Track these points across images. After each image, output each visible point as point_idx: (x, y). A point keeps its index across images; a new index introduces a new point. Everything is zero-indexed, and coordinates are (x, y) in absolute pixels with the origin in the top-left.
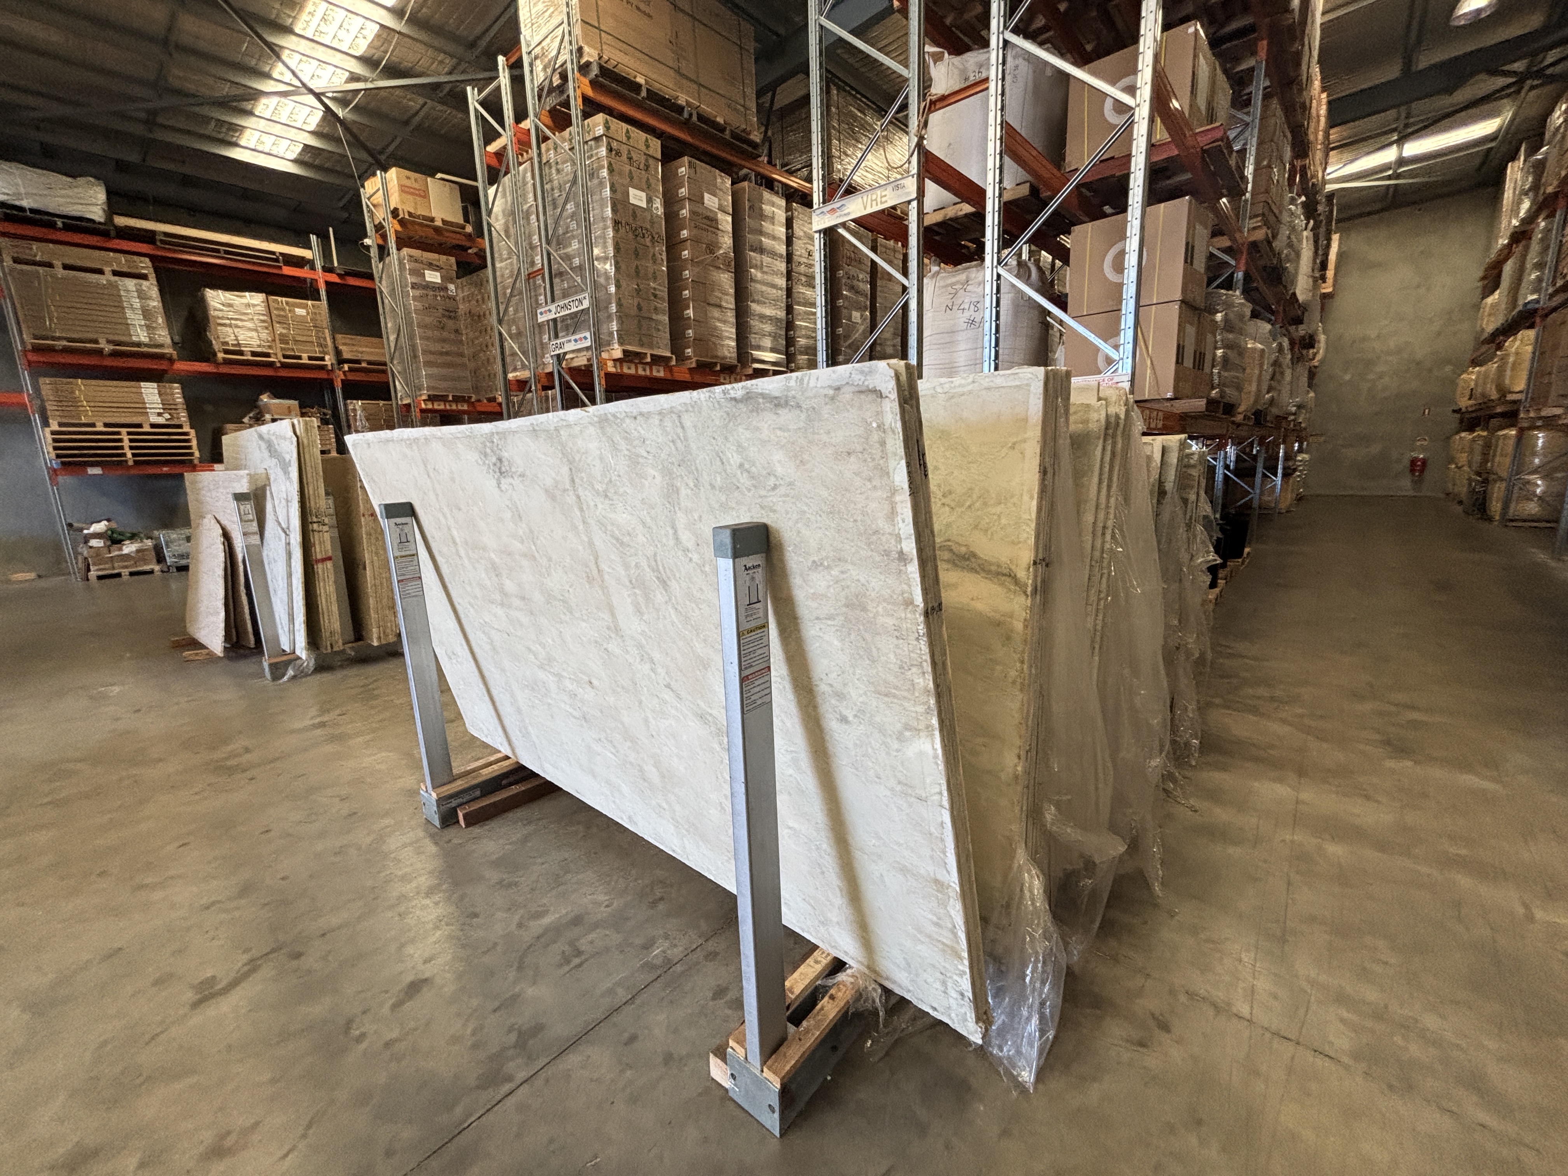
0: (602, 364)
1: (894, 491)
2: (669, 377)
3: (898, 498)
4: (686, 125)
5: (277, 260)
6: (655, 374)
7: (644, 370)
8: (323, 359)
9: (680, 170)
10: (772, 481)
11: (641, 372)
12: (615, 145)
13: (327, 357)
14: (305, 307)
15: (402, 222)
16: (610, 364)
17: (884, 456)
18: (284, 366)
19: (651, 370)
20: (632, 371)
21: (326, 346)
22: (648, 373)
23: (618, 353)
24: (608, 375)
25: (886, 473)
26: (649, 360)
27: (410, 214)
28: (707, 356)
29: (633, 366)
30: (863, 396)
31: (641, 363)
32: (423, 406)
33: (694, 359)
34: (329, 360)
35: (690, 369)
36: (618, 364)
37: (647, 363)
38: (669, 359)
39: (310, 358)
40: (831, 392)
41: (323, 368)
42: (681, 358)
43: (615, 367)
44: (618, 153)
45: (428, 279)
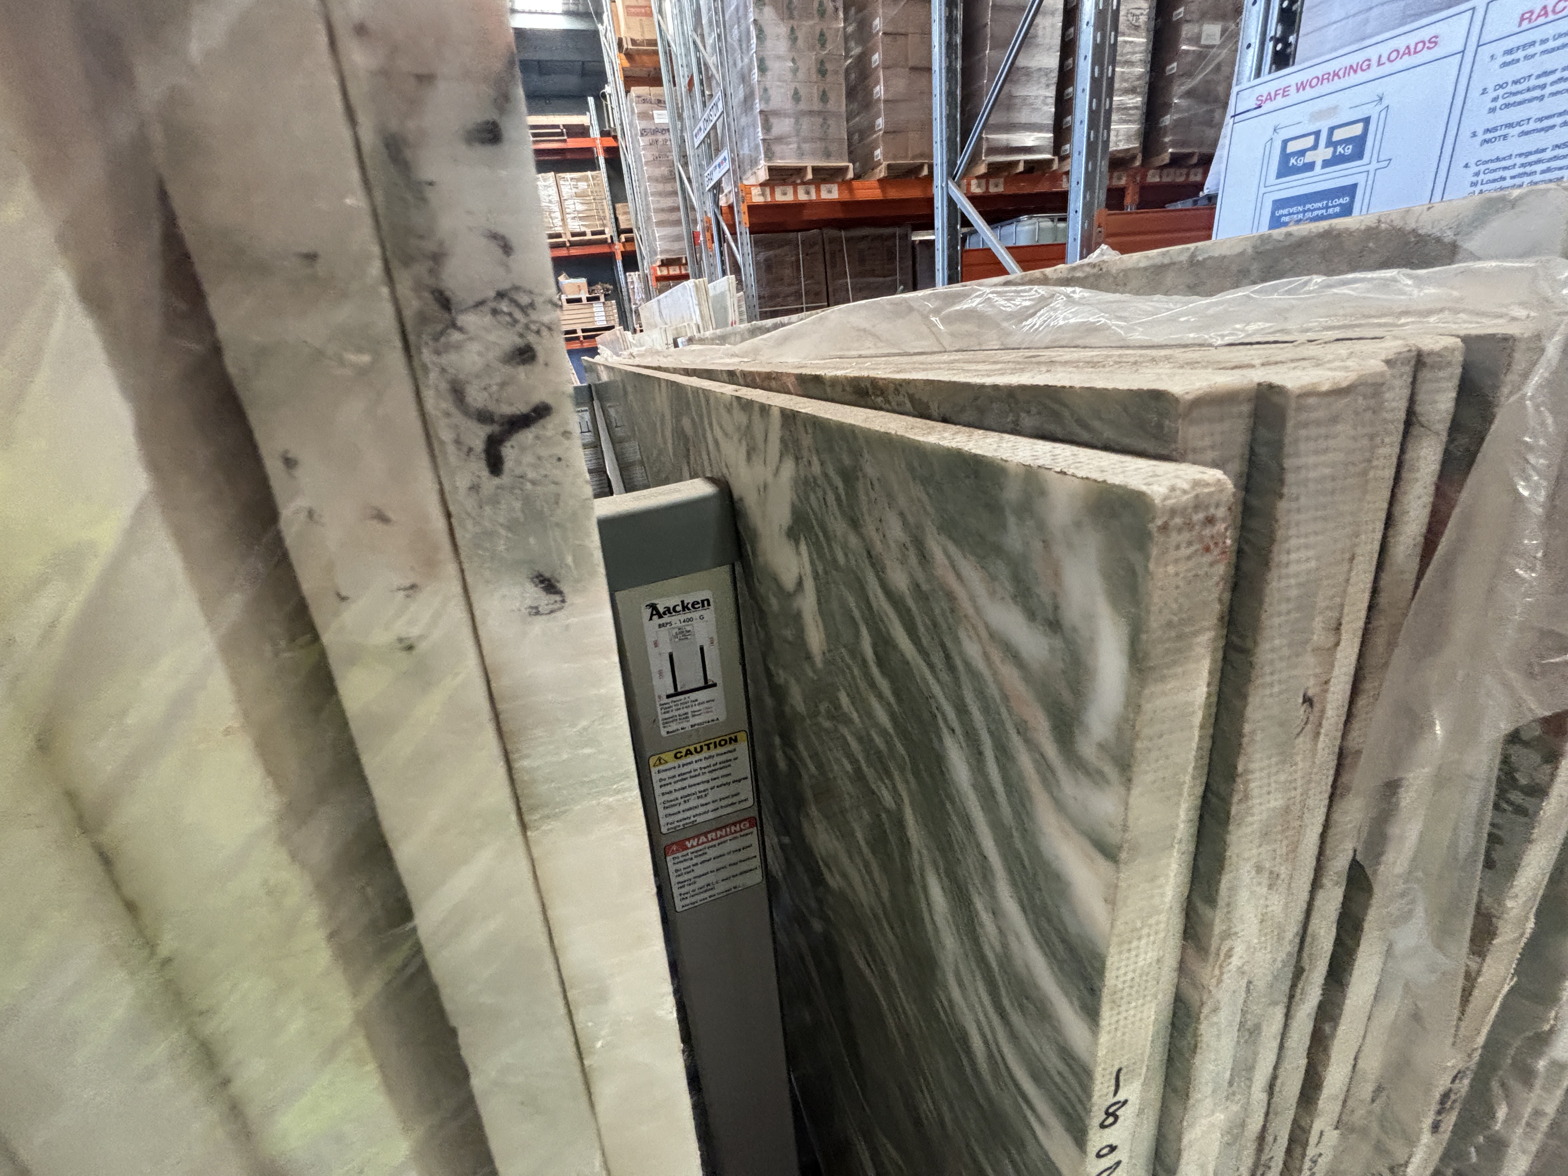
0: (743, 192)
2: (846, 197)
5: (562, 134)
6: (825, 195)
7: (808, 193)
8: (603, 233)
11: (802, 196)
13: (607, 230)
14: (586, 179)
15: (629, 55)
16: (754, 190)
18: (573, 244)
19: (818, 191)
20: (789, 198)
21: (605, 218)
22: (814, 197)
23: (763, 175)
24: (753, 209)
26: (810, 176)
27: (634, 42)
28: (906, 157)
29: (790, 190)
31: (803, 183)
32: (659, 273)
33: (884, 164)
34: (609, 232)
35: (880, 181)
36: (766, 190)
37: (809, 183)
38: (843, 170)
39: (593, 233)
41: (604, 241)
42: (866, 167)
43: (763, 194)
45: (657, 121)
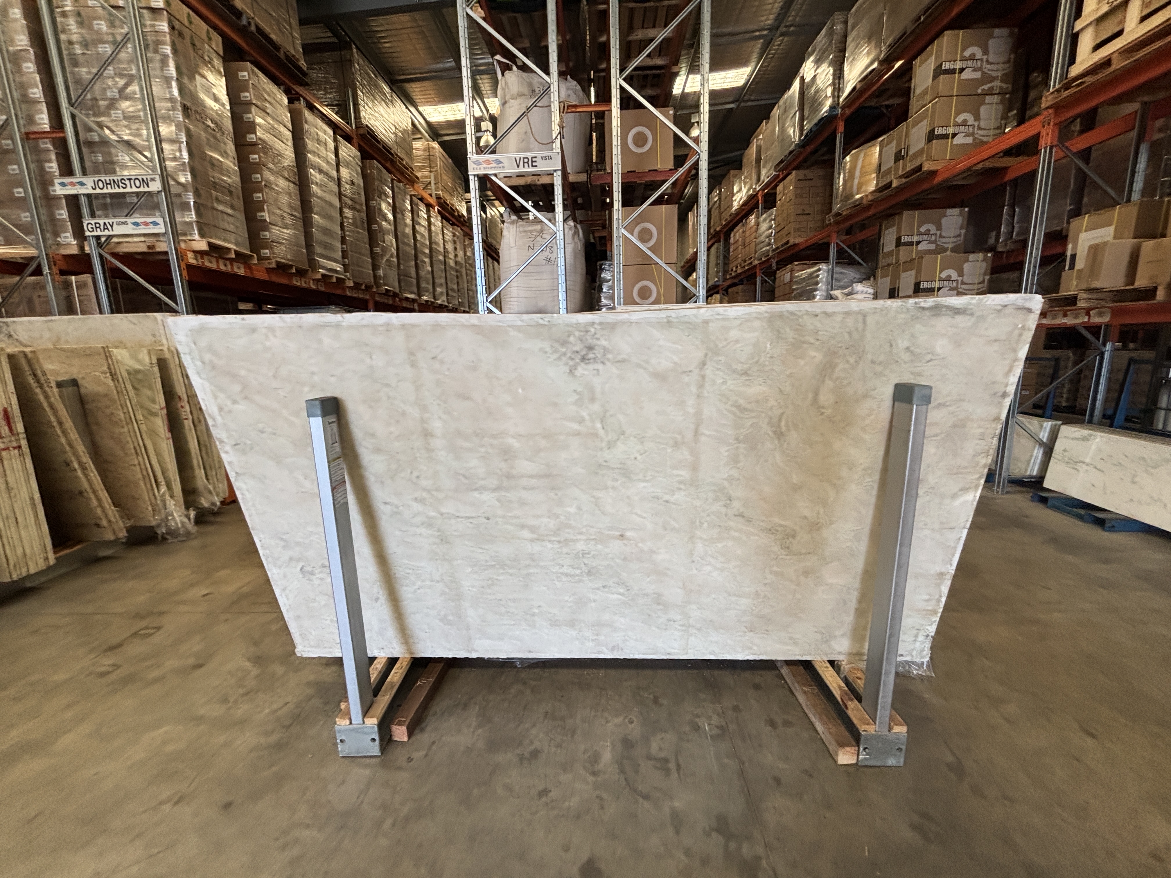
0: (181, 254)
1: (1016, 360)
2: (249, 275)
3: (1016, 363)
4: (243, 31)
6: (236, 270)
7: (225, 265)
9: (241, 74)
10: (929, 357)
11: (222, 267)
12: (177, 24)
16: (190, 255)
17: (1018, 341)
19: (232, 266)
20: (214, 265)
23: (199, 245)
24: (189, 267)
25: (1015, 351)
26: (230, 255)
28: (284, 258)
29: (214, 260)
30: (1020, 311)
31: (222, 258)
33: (273, 260)
35: (268, 269)
36: (199, 256)
37: (229, 259)
38: (249, 257)
40: (1000, 308)
42: (259, 258)
43: (196, 259)
44: (180, 34)
